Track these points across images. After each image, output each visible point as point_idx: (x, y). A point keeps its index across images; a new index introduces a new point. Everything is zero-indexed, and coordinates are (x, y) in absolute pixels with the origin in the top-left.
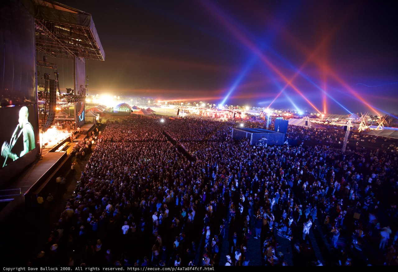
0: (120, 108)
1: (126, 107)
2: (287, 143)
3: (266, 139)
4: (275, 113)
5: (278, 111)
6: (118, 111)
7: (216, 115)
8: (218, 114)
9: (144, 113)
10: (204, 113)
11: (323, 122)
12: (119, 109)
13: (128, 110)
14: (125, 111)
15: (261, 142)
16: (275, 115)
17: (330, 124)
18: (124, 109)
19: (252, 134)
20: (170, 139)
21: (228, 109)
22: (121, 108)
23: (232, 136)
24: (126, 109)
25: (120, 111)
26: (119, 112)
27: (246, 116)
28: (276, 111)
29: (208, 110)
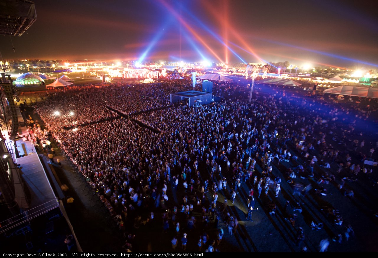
0: (24, 80)
1: (34, 78)
2: (214, 100)
3: (201, 101)
4: (189, 67)
5: (191, 63)
6: (24, 84)
7: (139, 76)
8: (141, 75)
9: (64, 85)
10: (126, 75)
11: (227, 73)
12: (25, 82)
13: (38, 82)
14: (33, 83)
15: (197, 104)
16: (189, 69)
17: (233, 74)
18: (32, 81)
19: (190, 98)
20: (122, 115)
21: (145, 66)
22: (26, 80)
23: (171, 100)
24: (35, 81)
25: (26, 84)
26: (25, 86)
27: (167, 73)
28: (189, 64)
29: (126, 69)
